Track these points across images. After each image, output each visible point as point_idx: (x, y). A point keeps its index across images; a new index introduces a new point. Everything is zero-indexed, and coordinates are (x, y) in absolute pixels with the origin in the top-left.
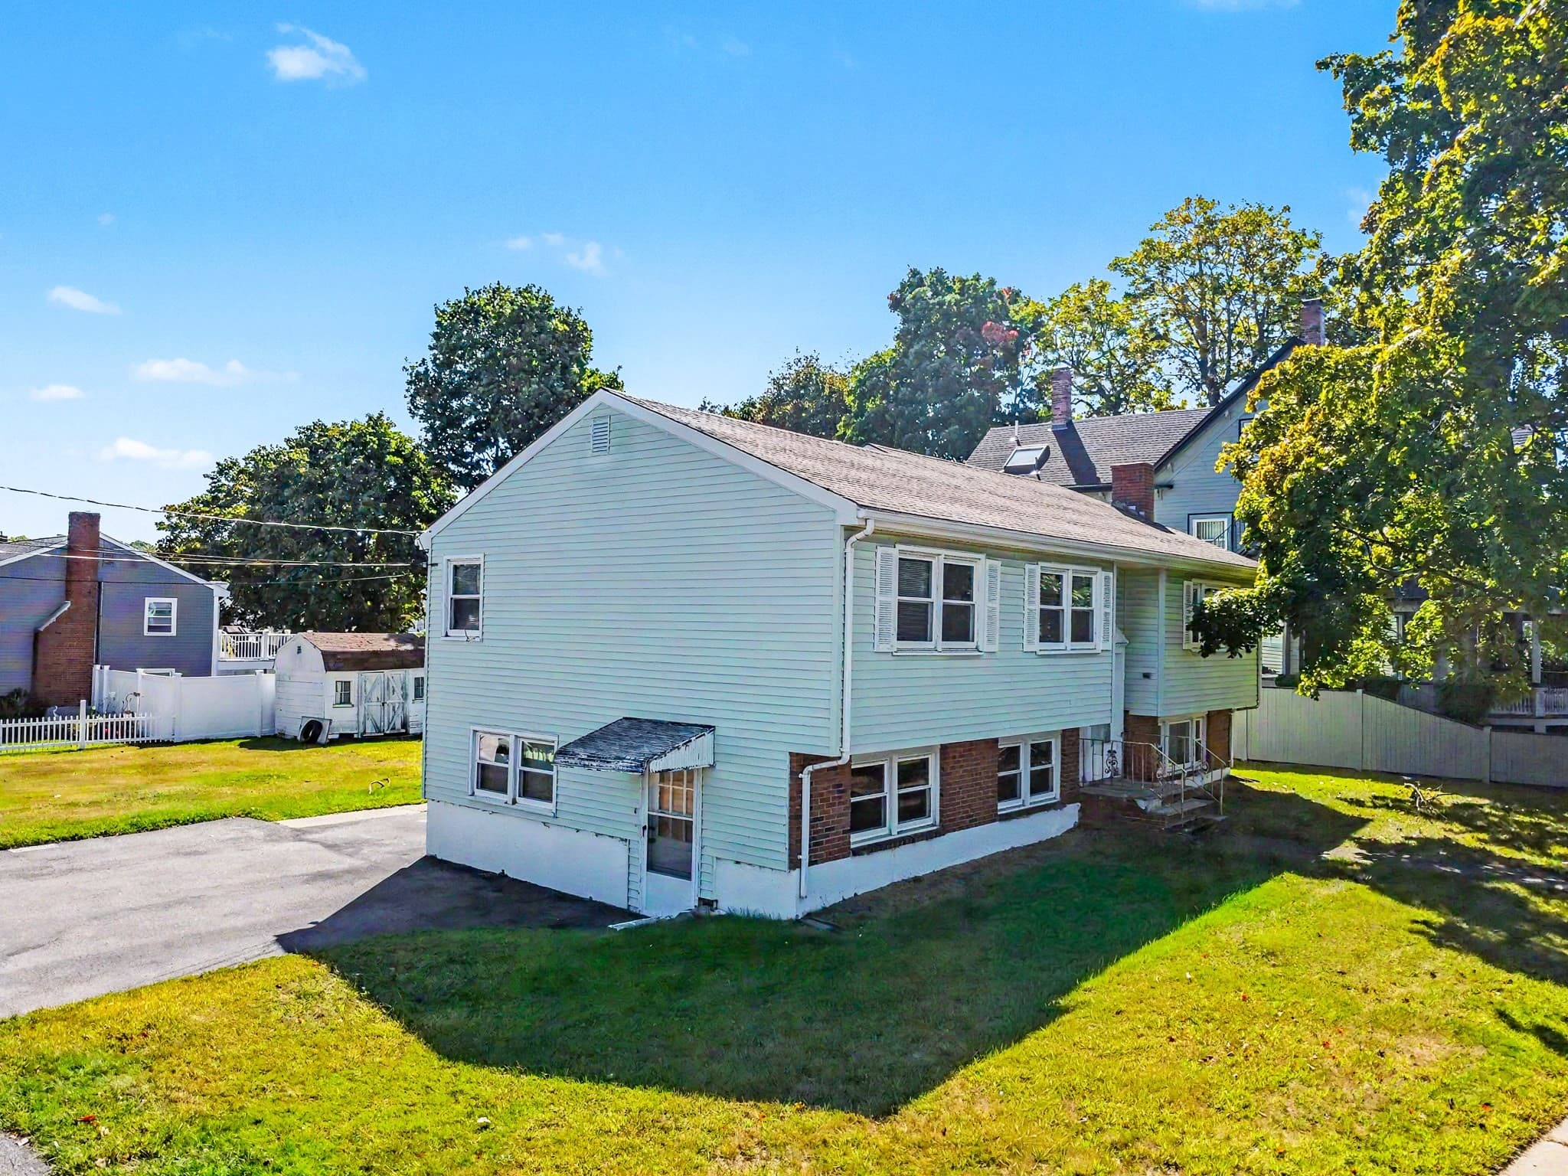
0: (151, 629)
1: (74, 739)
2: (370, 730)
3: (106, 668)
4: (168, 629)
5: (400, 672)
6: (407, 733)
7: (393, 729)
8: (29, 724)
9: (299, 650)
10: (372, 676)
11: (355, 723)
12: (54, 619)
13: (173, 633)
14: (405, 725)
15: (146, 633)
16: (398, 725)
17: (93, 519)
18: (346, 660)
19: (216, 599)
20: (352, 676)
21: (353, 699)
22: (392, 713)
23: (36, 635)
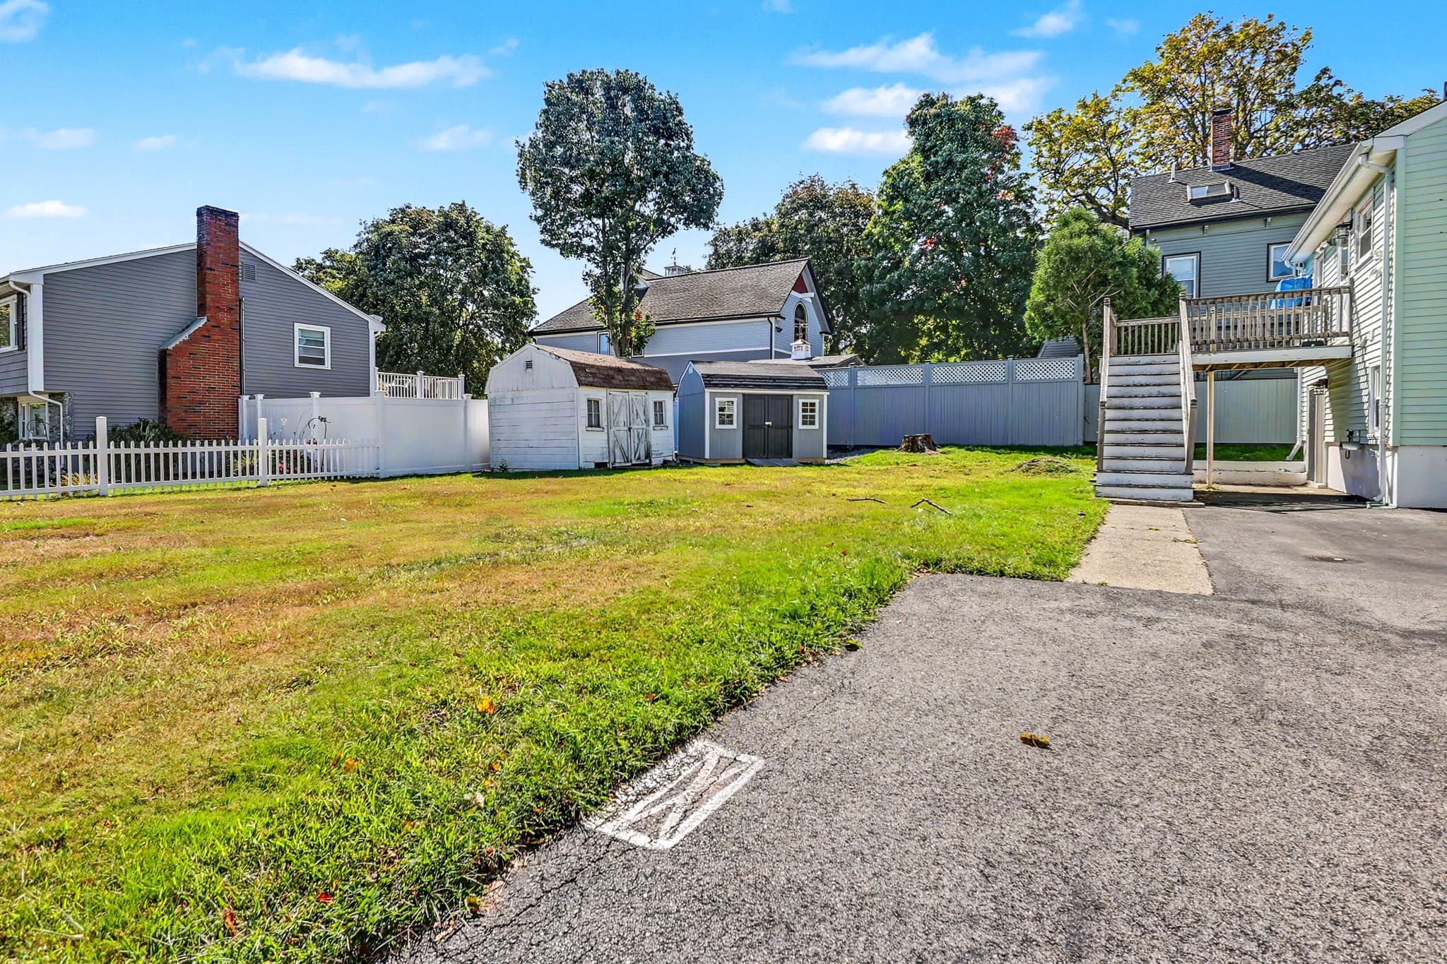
0: (302, 360)
1: (252, 473)
2: (620, 462)
3: (260, 397)
4: (322, 362)
5: (642, 393)
6: (649, 464)
7: (639, 458)
8: (175, 450)
9: (529, 365)
10: (619, 395)
11: (606, 450)
12: (185, 336)
13: (328, 366)
14: (648, 455)
15: (297, 364)
16: (643, 456)
17: (229, 219)
18: (594, 375)
19: (372, 332)
20: (599, 394)
21: (604, 422)
22: (636, 440)
23: (163, 355)
